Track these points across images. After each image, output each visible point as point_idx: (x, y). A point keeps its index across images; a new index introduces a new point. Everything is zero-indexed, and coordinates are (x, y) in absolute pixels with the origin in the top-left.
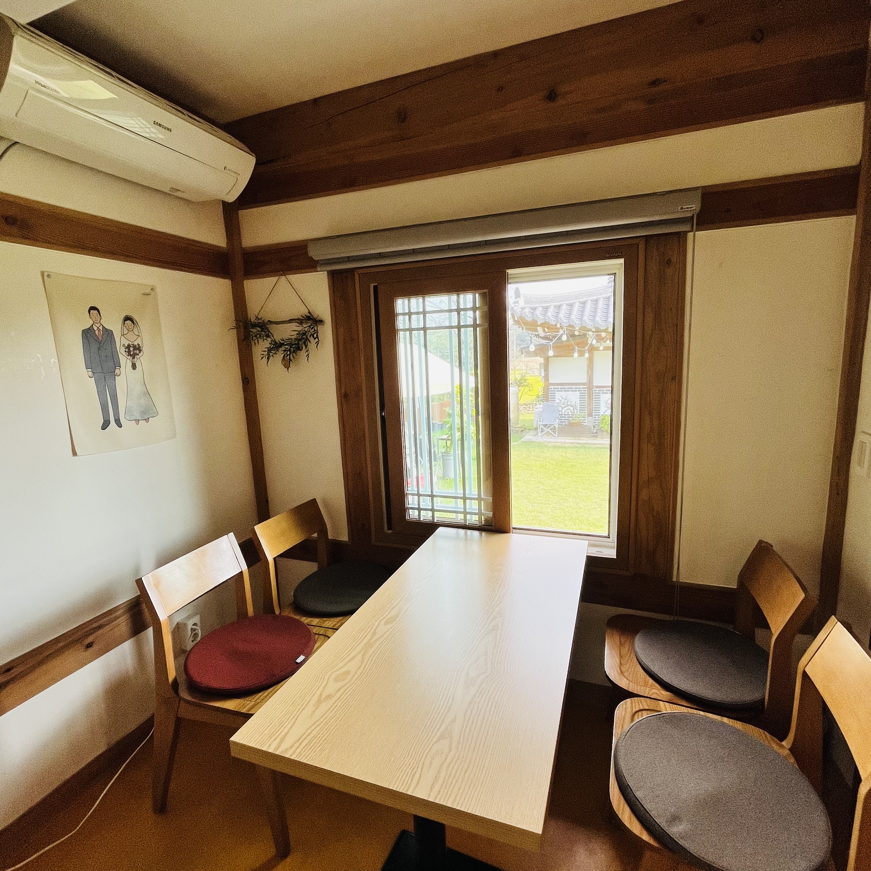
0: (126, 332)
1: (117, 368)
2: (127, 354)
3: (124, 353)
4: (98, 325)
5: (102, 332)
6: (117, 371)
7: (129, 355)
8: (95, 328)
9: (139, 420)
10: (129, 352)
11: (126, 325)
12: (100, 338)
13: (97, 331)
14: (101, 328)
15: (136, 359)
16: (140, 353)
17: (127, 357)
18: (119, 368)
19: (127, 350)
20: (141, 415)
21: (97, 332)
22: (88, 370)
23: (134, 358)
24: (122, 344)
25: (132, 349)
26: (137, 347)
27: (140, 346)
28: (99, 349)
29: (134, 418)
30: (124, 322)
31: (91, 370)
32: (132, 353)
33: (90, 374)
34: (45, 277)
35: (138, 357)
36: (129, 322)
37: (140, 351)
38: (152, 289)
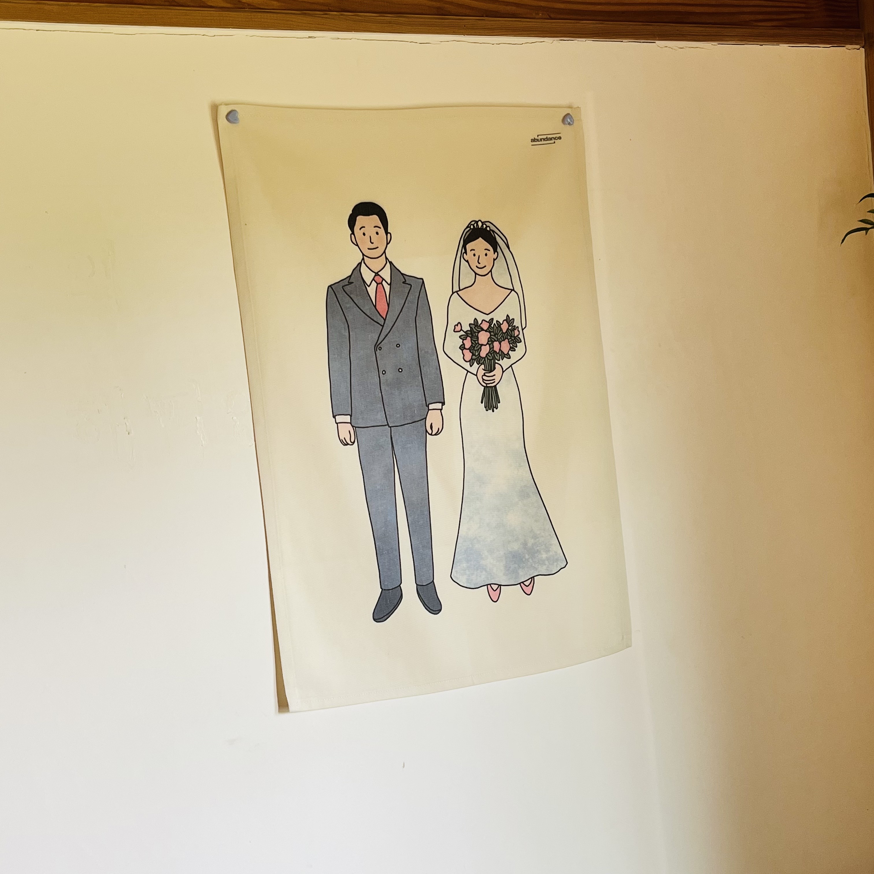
0: (467, 279)
1: (431, 407)
2: (468, 355)
3: (458, 355)
4: (377, 265)
5: (387, 288)
6: (433, 418)
7: (476, 359)
8: (368, 276)
9: (500, 585)
10: (475, 348)
11: (469, 256)
12: (382, 307)
13: (374, 284)
14: (386, 274)
15: (498, 371)
16: (513, 349)
17: (467, 365)
18: (439, 406)
19: (468, 343)
20: (507, 568)
21: (372, 290)
22: (339, 419)
23: (491, 369)
24: (452, 324)
25: (483, 337)
26: (505, 327)
27: (517, 323)
28: (377, 347)
29: (483, 579)
30: (464, 246)
31: (347, 419)
32: (484, 351)
33: (346, 430)
34: (222, 121)
35: (505, 363)
36: (480, 245)
37: (514, 341)
38: (567, 119)
